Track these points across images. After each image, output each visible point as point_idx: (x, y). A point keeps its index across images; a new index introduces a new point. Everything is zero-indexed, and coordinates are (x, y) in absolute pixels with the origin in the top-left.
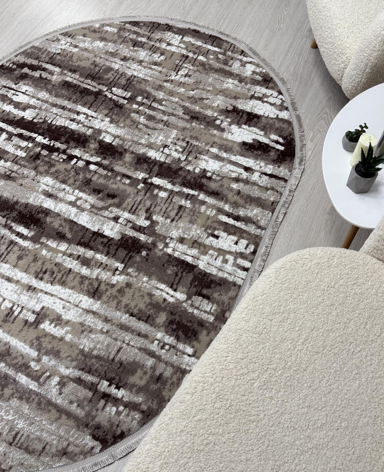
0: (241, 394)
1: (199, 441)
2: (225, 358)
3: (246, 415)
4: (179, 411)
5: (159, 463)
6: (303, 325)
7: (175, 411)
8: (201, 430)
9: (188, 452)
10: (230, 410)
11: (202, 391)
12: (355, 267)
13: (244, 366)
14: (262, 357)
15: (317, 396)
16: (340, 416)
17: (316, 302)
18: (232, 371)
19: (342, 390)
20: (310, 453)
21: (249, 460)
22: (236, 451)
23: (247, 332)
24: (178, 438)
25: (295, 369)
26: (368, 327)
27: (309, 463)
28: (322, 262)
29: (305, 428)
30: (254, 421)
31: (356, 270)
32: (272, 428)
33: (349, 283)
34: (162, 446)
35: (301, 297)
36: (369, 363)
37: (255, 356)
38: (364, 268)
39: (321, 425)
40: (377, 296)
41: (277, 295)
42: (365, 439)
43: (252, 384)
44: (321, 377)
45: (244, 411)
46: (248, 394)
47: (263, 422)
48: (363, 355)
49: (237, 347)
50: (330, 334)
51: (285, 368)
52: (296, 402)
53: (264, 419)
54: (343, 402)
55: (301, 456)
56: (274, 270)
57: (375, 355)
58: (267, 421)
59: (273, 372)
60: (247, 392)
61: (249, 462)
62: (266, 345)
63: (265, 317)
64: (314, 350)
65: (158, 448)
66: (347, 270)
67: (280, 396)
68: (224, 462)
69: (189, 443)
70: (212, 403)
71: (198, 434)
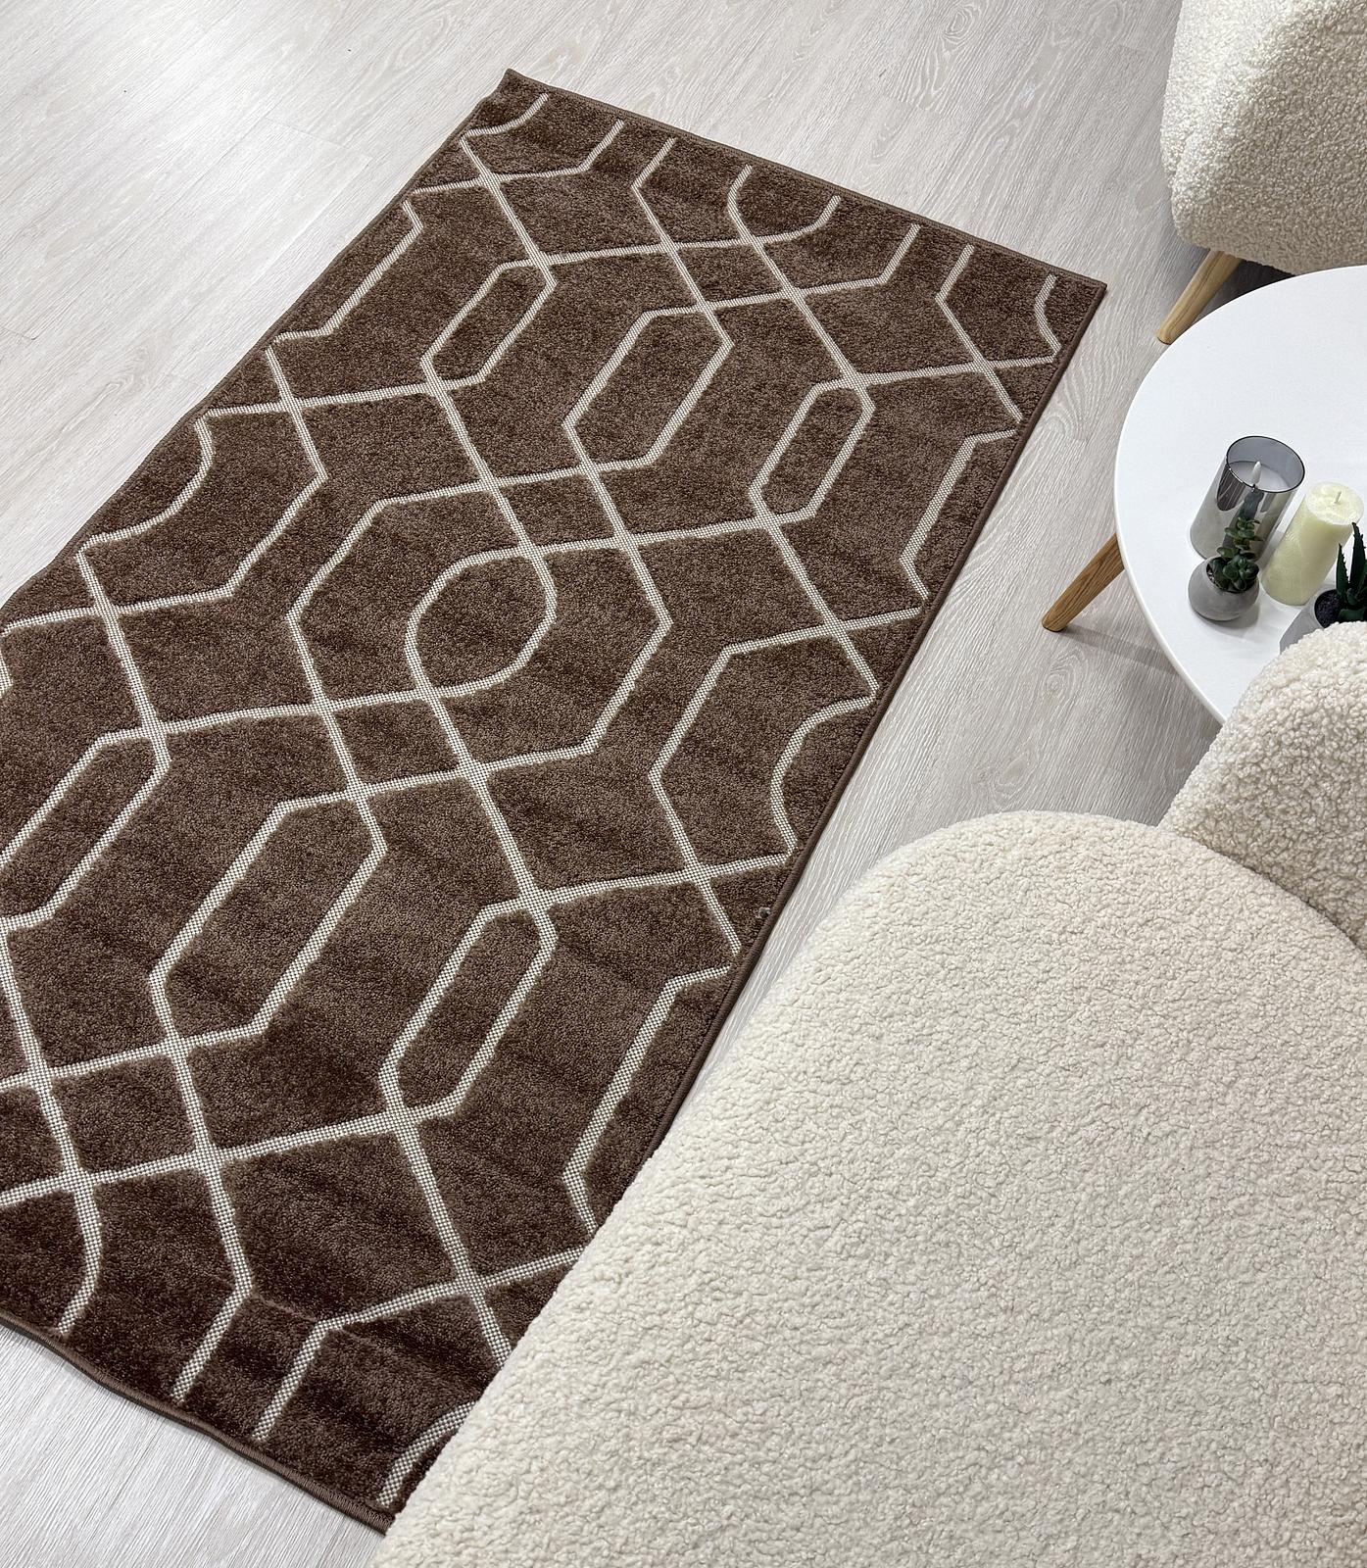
0: (784, 1272)
1: (647, 1433)
2: (726, 1162)
3: (802, 1342)
4: (573, 1338)
5: (511, 1511)
6: (982, 1051)
7: (562, 1337)
8: (654, 1397)
9: (611, 1470)
10: (748, 1327)
11: (653, 1266)
12: (1145, 869)
13: (793, 1183)
14: (851, 1155)
15: (1038, 1273)
16: (1112, 1339)
17: (1023, 981)
18: (752, 1200)
19: (1116, 1257)
20: (1020, 1459)
21: (817, 1489)
22: (774, 1462)
23: (800, 1078)
24: (575, 1426)
25: (959, 1190)
26: (1193, 1056)
27: (1018, 1495)
28: (1039, 853)
29: (999, 1381)
30: (830, 1362)
31: (1148, 879)
32: (890, 1383)
33: (1128, 920)
34: (517, 1453)
35: (977, 964)
36: (1201, 1170)
37: (830, 1152)
38: (1174, 872)
39: (1053, 1371)
40: (1219, 959)
41: (897, 958)
42: (1197, 1413)
43: (820, 1243)
44: (1046, 1214)
45: (796, 1329)
46: (806, 1274)
47: (861, 1363)
48: (1182, 1146)
49: (765, 1126)
50: (1072, 1079)
51: (930, 1189)
52: (967, 1295)
53: (862, 1353)
54: (1123, 1296)
55: (990, 1469)
56: (883, 881)
57: (1218, 1145)
58: (874, 1359)
59: (889, 1202)
60: (804, 1268)
61: (819, 1497)
62: (862, 1116)
63: (856, 1027)
64: (1020, 1131)
65: (505, 1462)
66: (1123, 880)
67: (912, 1279)
68: (734, 1497)
69: (614, 1441)
70: (686, 1306)
71: (640, 1407)
